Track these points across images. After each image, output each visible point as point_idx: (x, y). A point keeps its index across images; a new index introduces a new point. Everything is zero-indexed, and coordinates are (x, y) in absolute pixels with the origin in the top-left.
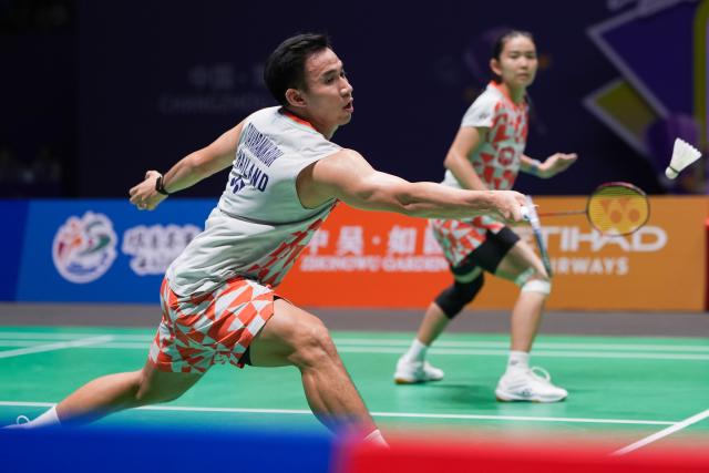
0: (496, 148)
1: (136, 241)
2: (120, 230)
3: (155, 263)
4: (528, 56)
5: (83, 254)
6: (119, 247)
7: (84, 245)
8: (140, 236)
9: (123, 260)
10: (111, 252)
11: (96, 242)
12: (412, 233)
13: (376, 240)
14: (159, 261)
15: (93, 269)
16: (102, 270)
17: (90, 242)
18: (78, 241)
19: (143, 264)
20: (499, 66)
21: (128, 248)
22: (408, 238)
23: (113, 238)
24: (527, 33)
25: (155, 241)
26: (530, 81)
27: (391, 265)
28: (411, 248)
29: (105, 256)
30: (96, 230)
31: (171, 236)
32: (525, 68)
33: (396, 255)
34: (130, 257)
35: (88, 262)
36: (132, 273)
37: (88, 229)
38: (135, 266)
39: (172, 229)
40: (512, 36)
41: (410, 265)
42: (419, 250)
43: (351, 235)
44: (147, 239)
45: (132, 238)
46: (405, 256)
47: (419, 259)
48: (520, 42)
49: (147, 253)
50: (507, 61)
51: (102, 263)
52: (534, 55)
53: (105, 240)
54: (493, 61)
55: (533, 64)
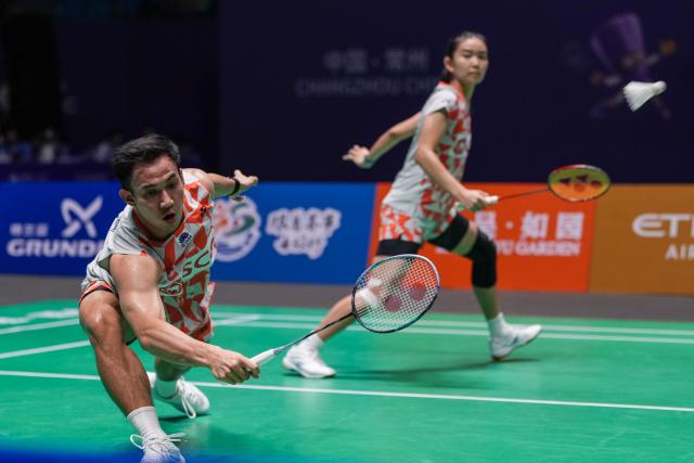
0: (454, 138)
1: (278, 223)
2: (264, 211)
3: (296, 244)
4: (480, 57)
5: (229, 234)
6: (262, 228)
7: (230, 226)
8: (283, 217)
9: (267, 241)
10: (255, 232)
11: (241, 223)
12: (545, 218)
13: (509, 225)
14: (301, 242)
15: (238, 249)
16: (246, 250)
17: (236, 223)
18: (224, 222)
19: (285, 245)
20: (452, 62)
21: (271, 230)
22: (540, 223)
23: (258, 219)
24: (480, 36)
25: (296, 222)
26: (480, 79)
27: (523, 249)
28: (543, 233)
29: (250, 236)
30: (241, 212)
31: (312, 218)
32: (476, 67)
33: (529, 240)
34: (273, 238)
35: (233, 241)
36: (275, 253)
37: (234, 210)
38: (278, 246)
39: (313, 211)
40: (466, 37)
41: (542, 249)
42: (551, 235)
43: (485, 219)
44: (289, 222)
45: (274, 220)
46: (538, 240)
47: (551, 244)
48: (472, 42)
49: (289, 234)
50: (460, 59)
51: (247, 243)
52: (485, 55)
53: (249, 221)
54: (447, 59)
55: (484, 64)
